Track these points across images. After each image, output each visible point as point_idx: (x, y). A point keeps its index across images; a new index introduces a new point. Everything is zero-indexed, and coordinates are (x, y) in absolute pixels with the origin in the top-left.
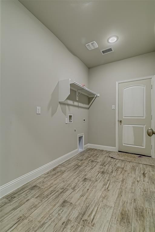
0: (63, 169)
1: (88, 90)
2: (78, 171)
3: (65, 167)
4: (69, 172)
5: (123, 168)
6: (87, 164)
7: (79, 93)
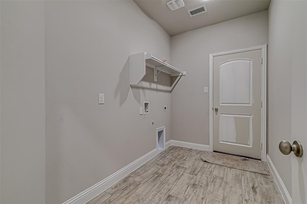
0: (138, 179)
1: (170, 66)
2: (159, 183)
3: (140, 177)
4: (146, 185)
5: (223, 178)
6: (171, 171)
7: (158, 71)
